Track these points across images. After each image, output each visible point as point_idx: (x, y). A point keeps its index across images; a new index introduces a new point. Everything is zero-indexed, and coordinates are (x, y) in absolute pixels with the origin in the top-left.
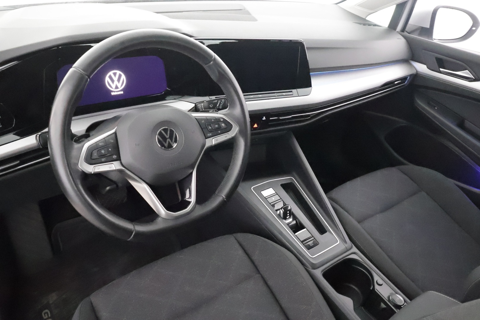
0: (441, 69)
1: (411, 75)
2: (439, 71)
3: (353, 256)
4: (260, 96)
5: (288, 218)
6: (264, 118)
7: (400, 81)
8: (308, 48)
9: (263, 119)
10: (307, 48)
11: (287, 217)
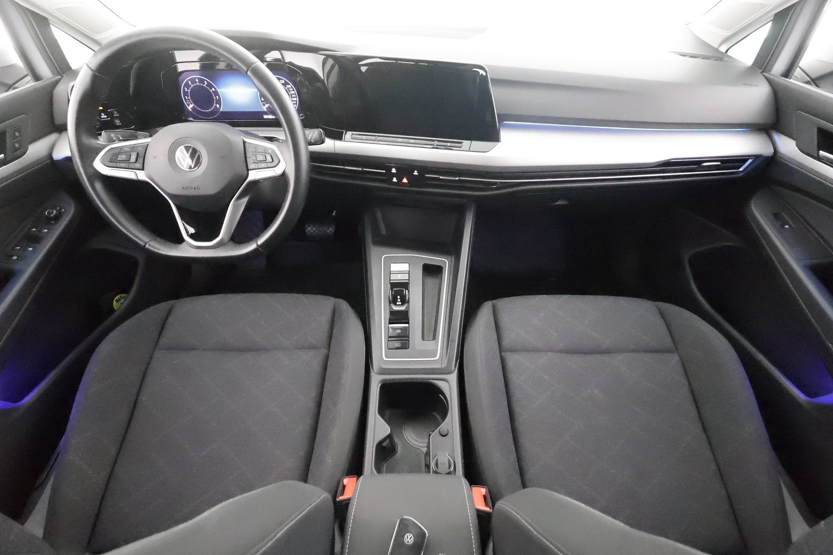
0: (822, 153)
1: (757, 157)
2: (816, 155)
3: (441, 384)
4: (413, 141)
5: (399, 305)
6: (416, 173)
7: (719, 163)
8: (493, 80)
9: (414, 174)
10: (491, 79)
11: (398, 303)
